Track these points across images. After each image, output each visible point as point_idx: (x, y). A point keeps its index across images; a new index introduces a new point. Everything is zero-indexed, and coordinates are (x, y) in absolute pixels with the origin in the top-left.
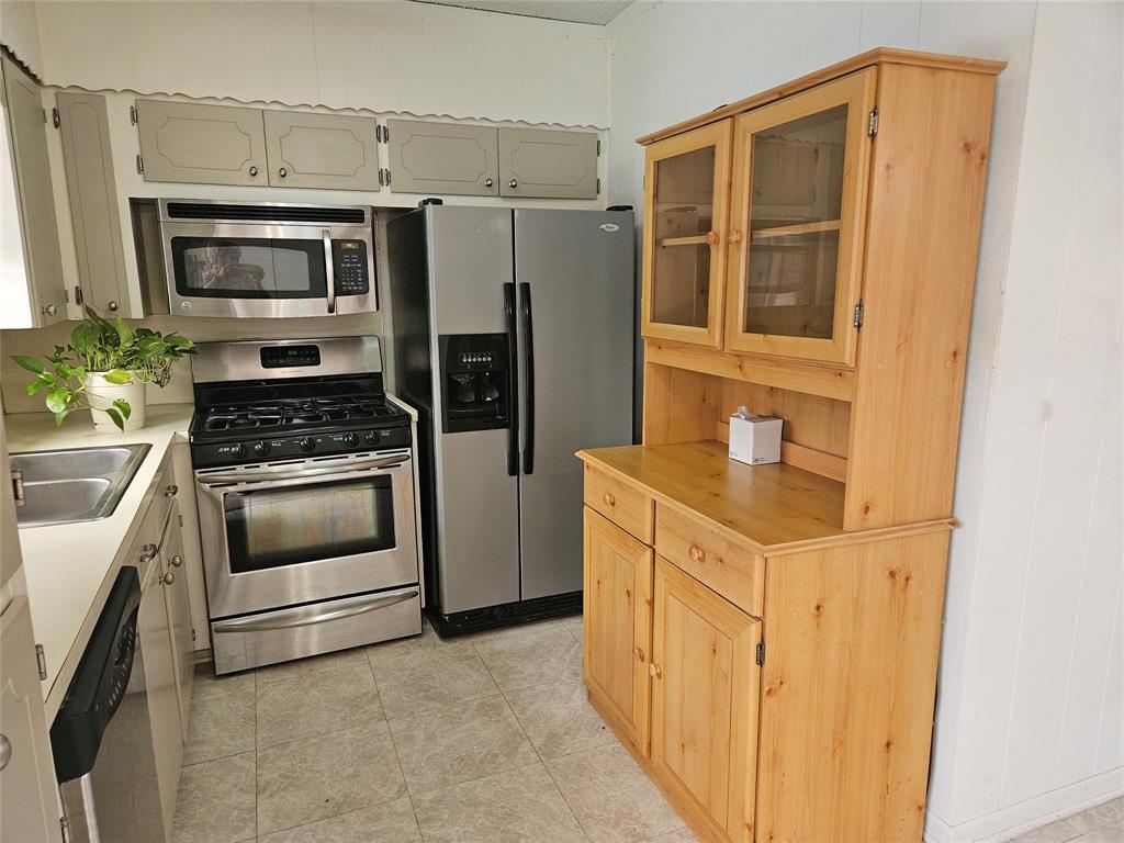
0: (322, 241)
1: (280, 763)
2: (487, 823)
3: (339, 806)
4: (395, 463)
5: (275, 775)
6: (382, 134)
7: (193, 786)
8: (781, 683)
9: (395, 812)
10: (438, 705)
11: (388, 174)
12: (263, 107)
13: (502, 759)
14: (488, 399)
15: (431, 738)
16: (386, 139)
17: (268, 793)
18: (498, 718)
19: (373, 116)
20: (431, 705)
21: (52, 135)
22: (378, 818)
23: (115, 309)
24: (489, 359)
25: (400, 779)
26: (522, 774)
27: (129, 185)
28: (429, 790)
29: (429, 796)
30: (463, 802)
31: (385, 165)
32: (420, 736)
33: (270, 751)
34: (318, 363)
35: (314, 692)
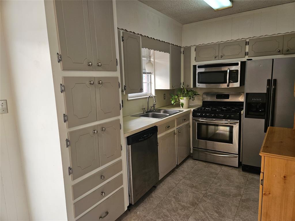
0: (227, 71)
1: (190, 176)
2: (216, 204)
3: (193, 186)
4: (235, 123)
5: (188, 177)
6: (247, 43)
7: (176, 172)
8: (269, 194)
9: (201, 193)
10: (228, 181)
11: (248, 53)
12: (219, 43)
13: (231, 196)
14: (260, 111)
15: (220, 186)
16: (248, 45)
17: (185, 179)
18: (239, 190)
19: (245, 39)
20: (227, 180)
21: (182, 55)
22: (198, 191)
23: (188, 86)
24: (261, 100)
25: (207, 188)
26: (233, 201)
27: (193, 63)
28: (211, 193)
29: (210, 194)
30: (215, 198)
31: (247, 50)
32: (219, 184)
33: (191, 173)
34: (228, 98)
35: (206, 168)
